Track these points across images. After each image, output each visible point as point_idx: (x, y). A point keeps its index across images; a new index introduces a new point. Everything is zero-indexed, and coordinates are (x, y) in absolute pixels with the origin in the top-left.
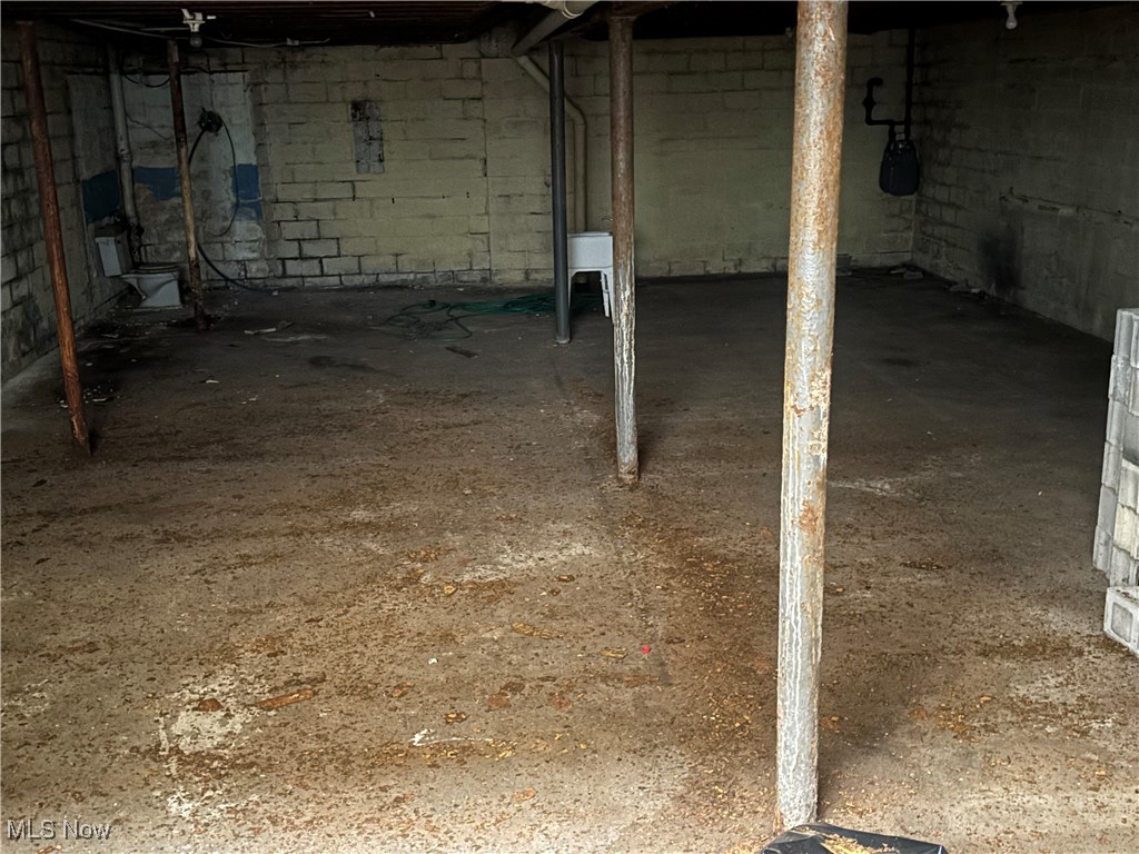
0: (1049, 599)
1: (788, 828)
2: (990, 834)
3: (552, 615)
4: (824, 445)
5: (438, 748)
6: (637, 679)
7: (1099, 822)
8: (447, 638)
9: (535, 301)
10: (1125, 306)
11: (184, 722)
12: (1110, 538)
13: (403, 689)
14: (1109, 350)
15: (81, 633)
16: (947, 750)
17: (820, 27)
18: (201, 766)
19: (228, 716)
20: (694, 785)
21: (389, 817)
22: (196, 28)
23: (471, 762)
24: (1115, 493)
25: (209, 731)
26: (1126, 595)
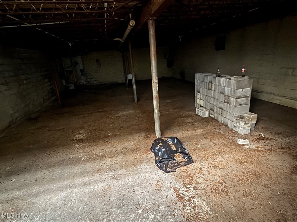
0: (189, 111)
1: (157, 137)
2: (183, 136)
3: (127, 119)
4: (158, 87)
5: (112, 135)
6: (138, 125)
7: (196, 134)
8: (113, 123)
11: (77, 136)
12: (196, 103)
13: (107, 129)
15: (62, 127)
16: (177, 128)
17: (151, 30)
18: (80, 141)
19: (83, 134)
20: (145, 135)
21: (106, 143)
22: (70, 45)
23: (117, 136)
24: (197, 97)
25: (81, 136)
26: (198, 109)
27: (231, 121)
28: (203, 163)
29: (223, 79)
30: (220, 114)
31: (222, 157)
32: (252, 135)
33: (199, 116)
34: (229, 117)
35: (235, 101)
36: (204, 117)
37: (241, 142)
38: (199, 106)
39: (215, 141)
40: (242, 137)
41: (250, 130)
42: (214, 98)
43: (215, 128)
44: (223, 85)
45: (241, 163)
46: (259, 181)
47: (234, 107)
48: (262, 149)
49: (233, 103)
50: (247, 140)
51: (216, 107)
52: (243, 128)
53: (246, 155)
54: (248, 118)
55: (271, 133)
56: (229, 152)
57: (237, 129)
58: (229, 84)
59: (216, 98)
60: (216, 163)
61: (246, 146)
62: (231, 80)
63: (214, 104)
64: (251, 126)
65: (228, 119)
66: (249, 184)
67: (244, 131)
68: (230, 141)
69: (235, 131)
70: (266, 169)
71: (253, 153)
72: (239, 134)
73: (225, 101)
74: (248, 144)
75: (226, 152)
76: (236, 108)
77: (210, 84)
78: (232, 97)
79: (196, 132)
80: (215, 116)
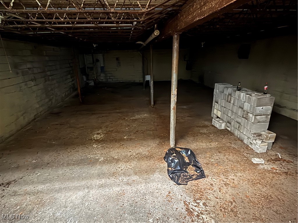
0: (206, 120)
1: (171, 147)
2: (197, 148)
3: (142, 123)
4: (176, 99)
5: (128, 139)
6: (153, 130)
7: (210, 147)
8: (129, 126)
9: (140, 84)
10: (216, 83)
11: (95, 136)
12: (213, 113)
13: (123, 132)
14: (214, 89)
15: (82, 125)
16: (192, 138)
17: (176, 44)
18: (98, 141)
19: (101, 135)
20: (160, 142)
21: (121, 147)
22: (95, 47)
23: (132, 140)
24: (214, 107)
25: (99, 137)
26: (215, 120)
27: (247, 137)
28: (214, 179)
29: (243, 93)
30: (237, 128)
31: (234, 175)
32: (268, 154)
33: (215, 127)
34: (246, 133)
35: (254, 118)
36: (220, 129)
37: (256, 160)
38: (216, 117)
39: (229, 157)
40: (258, 155)
41: (266, 149)
42: (232, 112)
43: (230, 143)
44: (243, 99)
45: (254, 184)
46: (271, 205)
47: (252, 124)
48: (277, 171)
49: (252, 120)
50: (262, 159)
51: (233, 121)
52: (260, 146)
53: (259, 176)
54: (266, 137)
55: (289, 154)
56: (242, 170)
57: (253, 146)
58: (249, 101)
59: (235, 111)
60: (228, 180)
61: (261, 166)
62: (251, 96)
63: (232, 117)
64: (268, 145)
65: (245, 135)
66: (259, 207)
67: (260, 149)
68: (245, 158)
69: (250, 148)
70: (279, 193)
71: (267, 174)
72: (255, 152)
73: (243, 116)
74: (262, 164)
75: (239, 170)
76: (254, 125)
77: (230, 96)
78: (251, 114)
79: (211, 145)
80: (231, 130)
